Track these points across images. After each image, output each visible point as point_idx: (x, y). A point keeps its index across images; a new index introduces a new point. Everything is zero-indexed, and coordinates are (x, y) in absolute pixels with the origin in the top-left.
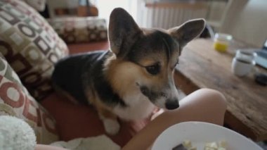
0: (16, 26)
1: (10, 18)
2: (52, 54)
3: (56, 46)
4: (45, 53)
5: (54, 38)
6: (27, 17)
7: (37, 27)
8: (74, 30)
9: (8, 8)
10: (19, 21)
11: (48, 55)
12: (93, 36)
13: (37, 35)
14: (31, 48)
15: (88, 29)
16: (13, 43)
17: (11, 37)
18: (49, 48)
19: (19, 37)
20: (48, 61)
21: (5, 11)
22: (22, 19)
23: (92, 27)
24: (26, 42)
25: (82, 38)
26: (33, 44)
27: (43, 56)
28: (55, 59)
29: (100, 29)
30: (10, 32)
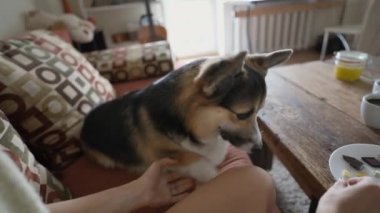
0: (33, 72)
1: (27, 62)
2: (84, 102)
3: (92, 90)
4: (72, 102)
5: (91, 80)
6: (53, 56)
7: (64, 68)
8: (125, 63)
9: (28, 49)
10: (41, 63)
11: (77, 105)
12: (151, 70)
13: (63, 79)
14: (53, 98)
15: (144, 60)
16: (27, 94)
17: (24, 87)
18: (80, 95)
19: (35, 86)
20: (76, 113)
21: (23, 54)
22: (44, 61)
23: (149, 57)
24: (45, 91)
25: (136, 73)
26: (55, 93)
27: (69, 107)
28: (87, 109)
29: (159, 58)
30: (24, 81)
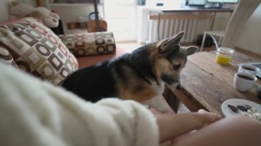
0: (34, 47)
1: (30, 40)
2: (64, 69)
3: (67, 61)
4: (58, 68)
5: (66, 54)
6: (43, 37)
7: (51, 46)
8: (84, 44)
9: (29, 31)
10: (38, 41)
11: (60, 71)
12: (101, 50)
13: (52, 53)
14: (46, 65)
15: (97, 43)
16: (32, 62)
17: (30, 57)
18: (61, 64)
19: (36, 57)
20: (60, 76)
21: (26, 34)
22: (40, 40)
23: (100, 41)
24: (42, 60)
25: (91, 51)
26: (48, 62)
27: (56, 72)
28: (66, 74)
29: (107, 43)
30: (29, 53)
